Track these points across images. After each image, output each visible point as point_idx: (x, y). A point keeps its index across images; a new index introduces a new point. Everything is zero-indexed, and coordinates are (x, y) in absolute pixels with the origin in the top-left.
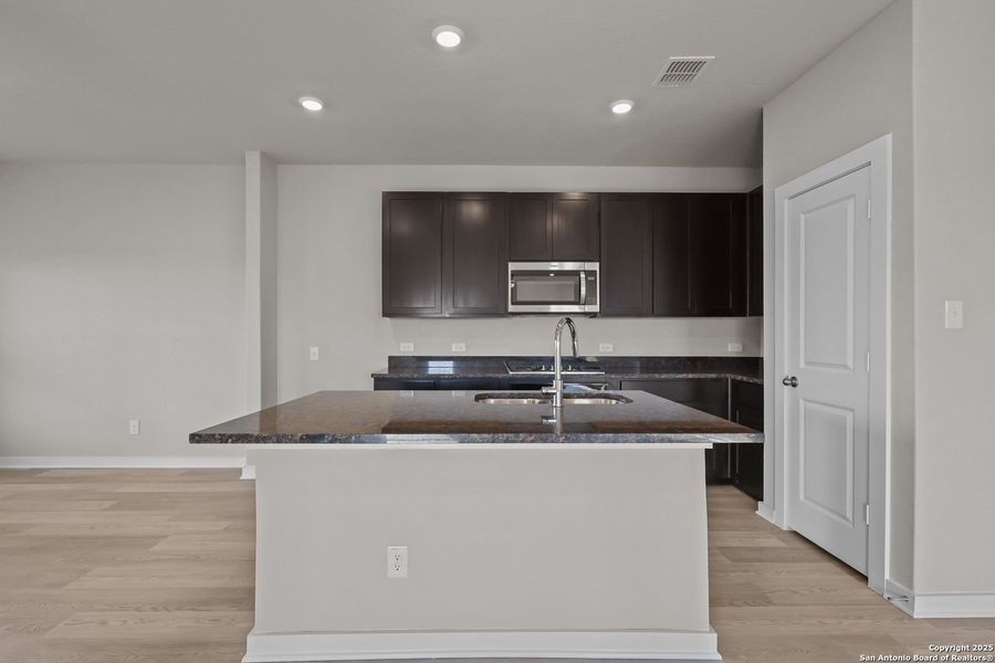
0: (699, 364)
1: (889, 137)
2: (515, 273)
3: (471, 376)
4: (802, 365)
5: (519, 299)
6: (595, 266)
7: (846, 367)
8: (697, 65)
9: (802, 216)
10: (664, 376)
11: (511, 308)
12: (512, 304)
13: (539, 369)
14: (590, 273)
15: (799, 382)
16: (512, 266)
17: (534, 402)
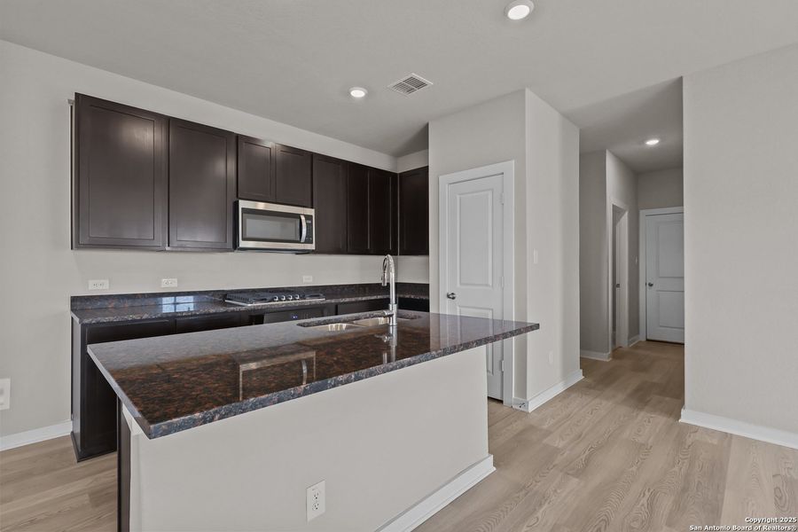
0: (367, 289)
1: (513, 162)
2: (245, 211)
3: (212, 311)
4: (458, 285)
5: (248, 235)
6: (311, 212)
7: (487, 285)
8: (421, 85)
9: (458, 197)
10: (347, 300)
11: (243, 244)
12: (243, 239)
13: (272, 300)
14: (308, 217)
15: (457, 296)
16: (243, 204)
17: (341, 326)
